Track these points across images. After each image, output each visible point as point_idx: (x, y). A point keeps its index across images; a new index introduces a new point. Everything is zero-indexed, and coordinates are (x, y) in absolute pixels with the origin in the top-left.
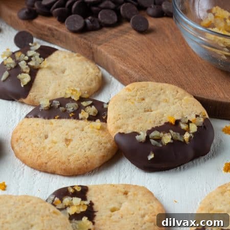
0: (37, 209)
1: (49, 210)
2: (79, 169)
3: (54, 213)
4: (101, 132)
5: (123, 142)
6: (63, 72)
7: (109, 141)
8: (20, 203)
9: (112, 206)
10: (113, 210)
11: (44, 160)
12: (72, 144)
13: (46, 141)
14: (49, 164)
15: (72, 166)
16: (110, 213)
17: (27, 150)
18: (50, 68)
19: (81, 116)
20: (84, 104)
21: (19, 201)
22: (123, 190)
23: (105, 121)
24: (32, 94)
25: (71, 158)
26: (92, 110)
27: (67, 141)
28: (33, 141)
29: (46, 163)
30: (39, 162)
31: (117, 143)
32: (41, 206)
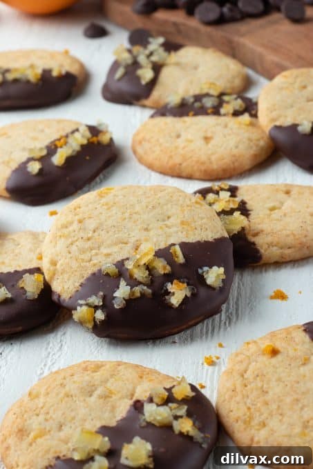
0: (174, 198)
1: (190, 200)
2: (224, 170)
3: (197, 203)
4: (250, 128)
5: (281, 137)
6: (196, 68)
7: (263, 138)
8: (152, 192)
9: (271, 205)
10: (272, 209)
11: (177, 160)
12: (213, 142)
13: (179, 140)
14: (184, 165)
15: (215, 166)
16: (268, 212)
17: (154, 152)
18: (178, 64)
19: (222, 111)
20: (226, 98)
21: (150, 190)
22: (284, 189)
23: (255, 116)
24: (156, 94)
25: (213, 158)
26: (238, 104)
27: (207, 139)
28: (161, 140)
29: (180, 164)
30: (171, 163)
31: (272, 139)
32: (180, 196)
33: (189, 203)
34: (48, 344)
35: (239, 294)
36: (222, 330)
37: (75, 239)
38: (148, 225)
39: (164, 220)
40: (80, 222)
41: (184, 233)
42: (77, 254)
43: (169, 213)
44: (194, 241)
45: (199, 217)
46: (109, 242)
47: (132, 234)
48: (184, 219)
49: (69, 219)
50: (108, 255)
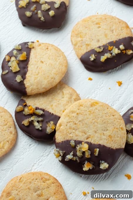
33: (118, 127)
34: (46, 150)
35: (117, 166)
36: (99, 181)
37: (72, 121)
38: (97, 130)
39: (104, 131)
40: (77, 114)
41: (107, 141)
42: (68, 128)
43: (108, 129)
44: (108, 147)
45: (117, 136)
46: (80, 130)
47: (90, 131)
48: (111, 135)
49: (75, 110)
50: (77, 136)
